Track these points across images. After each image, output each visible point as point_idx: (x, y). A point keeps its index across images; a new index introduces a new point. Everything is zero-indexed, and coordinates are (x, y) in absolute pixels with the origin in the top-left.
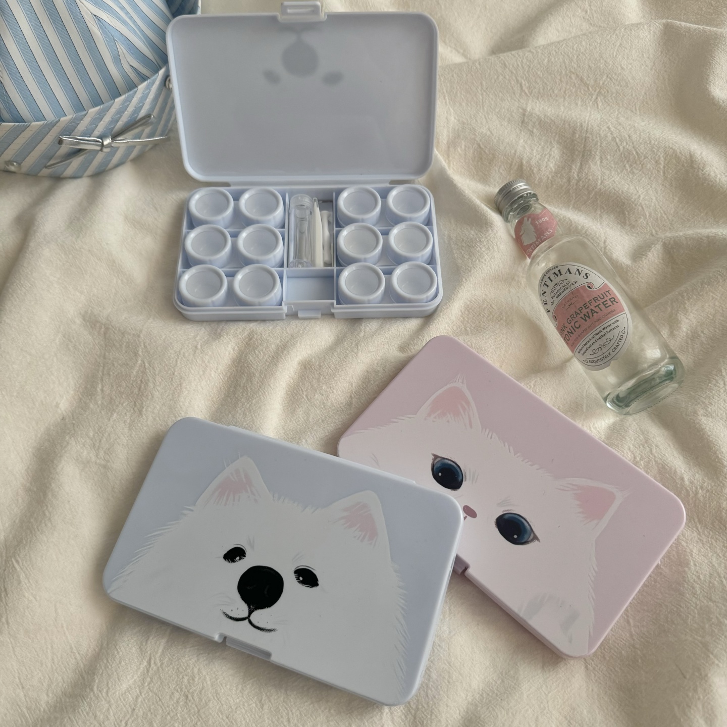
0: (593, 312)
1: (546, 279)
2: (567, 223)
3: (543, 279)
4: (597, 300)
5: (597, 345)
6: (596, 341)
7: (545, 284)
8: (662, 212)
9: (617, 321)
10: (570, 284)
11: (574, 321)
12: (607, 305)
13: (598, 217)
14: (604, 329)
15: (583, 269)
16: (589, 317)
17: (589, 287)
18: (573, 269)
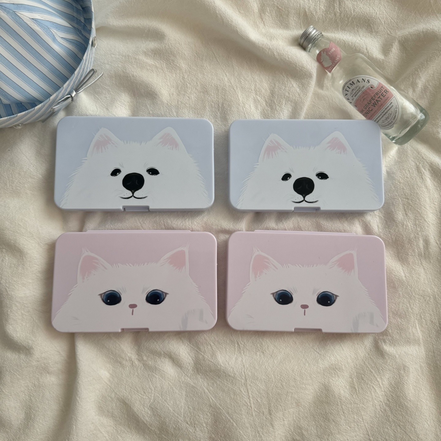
0: (378, 101)
1: (346, 87)
2: (343, 43)
3: (344, 88)
4: (378, 94)
5: (384, 118)
6: (383, 116)
7: (346, 90)
8: (390, 18)
9: (392, 103)
10: (361, 88)
11: (368, 108)
12: (384, 96)
13: (356, 31)
14: (386, 109)
15: (365, 78)
16: (376, 104)
17: (372, 87)
18: (360, 80)
